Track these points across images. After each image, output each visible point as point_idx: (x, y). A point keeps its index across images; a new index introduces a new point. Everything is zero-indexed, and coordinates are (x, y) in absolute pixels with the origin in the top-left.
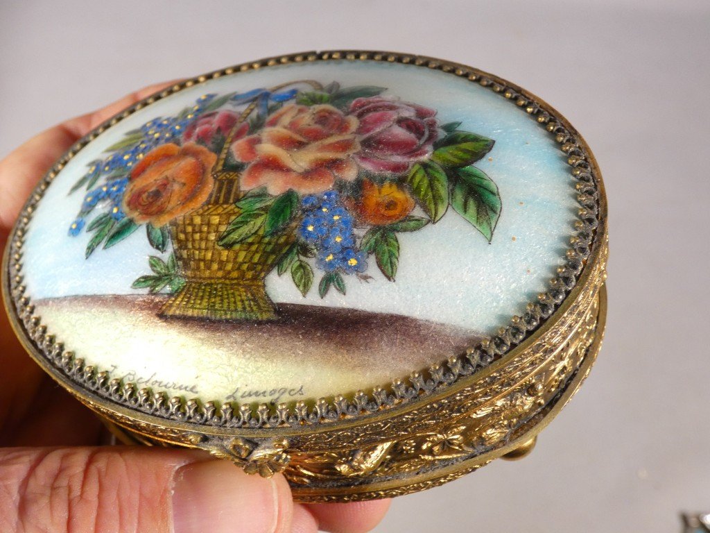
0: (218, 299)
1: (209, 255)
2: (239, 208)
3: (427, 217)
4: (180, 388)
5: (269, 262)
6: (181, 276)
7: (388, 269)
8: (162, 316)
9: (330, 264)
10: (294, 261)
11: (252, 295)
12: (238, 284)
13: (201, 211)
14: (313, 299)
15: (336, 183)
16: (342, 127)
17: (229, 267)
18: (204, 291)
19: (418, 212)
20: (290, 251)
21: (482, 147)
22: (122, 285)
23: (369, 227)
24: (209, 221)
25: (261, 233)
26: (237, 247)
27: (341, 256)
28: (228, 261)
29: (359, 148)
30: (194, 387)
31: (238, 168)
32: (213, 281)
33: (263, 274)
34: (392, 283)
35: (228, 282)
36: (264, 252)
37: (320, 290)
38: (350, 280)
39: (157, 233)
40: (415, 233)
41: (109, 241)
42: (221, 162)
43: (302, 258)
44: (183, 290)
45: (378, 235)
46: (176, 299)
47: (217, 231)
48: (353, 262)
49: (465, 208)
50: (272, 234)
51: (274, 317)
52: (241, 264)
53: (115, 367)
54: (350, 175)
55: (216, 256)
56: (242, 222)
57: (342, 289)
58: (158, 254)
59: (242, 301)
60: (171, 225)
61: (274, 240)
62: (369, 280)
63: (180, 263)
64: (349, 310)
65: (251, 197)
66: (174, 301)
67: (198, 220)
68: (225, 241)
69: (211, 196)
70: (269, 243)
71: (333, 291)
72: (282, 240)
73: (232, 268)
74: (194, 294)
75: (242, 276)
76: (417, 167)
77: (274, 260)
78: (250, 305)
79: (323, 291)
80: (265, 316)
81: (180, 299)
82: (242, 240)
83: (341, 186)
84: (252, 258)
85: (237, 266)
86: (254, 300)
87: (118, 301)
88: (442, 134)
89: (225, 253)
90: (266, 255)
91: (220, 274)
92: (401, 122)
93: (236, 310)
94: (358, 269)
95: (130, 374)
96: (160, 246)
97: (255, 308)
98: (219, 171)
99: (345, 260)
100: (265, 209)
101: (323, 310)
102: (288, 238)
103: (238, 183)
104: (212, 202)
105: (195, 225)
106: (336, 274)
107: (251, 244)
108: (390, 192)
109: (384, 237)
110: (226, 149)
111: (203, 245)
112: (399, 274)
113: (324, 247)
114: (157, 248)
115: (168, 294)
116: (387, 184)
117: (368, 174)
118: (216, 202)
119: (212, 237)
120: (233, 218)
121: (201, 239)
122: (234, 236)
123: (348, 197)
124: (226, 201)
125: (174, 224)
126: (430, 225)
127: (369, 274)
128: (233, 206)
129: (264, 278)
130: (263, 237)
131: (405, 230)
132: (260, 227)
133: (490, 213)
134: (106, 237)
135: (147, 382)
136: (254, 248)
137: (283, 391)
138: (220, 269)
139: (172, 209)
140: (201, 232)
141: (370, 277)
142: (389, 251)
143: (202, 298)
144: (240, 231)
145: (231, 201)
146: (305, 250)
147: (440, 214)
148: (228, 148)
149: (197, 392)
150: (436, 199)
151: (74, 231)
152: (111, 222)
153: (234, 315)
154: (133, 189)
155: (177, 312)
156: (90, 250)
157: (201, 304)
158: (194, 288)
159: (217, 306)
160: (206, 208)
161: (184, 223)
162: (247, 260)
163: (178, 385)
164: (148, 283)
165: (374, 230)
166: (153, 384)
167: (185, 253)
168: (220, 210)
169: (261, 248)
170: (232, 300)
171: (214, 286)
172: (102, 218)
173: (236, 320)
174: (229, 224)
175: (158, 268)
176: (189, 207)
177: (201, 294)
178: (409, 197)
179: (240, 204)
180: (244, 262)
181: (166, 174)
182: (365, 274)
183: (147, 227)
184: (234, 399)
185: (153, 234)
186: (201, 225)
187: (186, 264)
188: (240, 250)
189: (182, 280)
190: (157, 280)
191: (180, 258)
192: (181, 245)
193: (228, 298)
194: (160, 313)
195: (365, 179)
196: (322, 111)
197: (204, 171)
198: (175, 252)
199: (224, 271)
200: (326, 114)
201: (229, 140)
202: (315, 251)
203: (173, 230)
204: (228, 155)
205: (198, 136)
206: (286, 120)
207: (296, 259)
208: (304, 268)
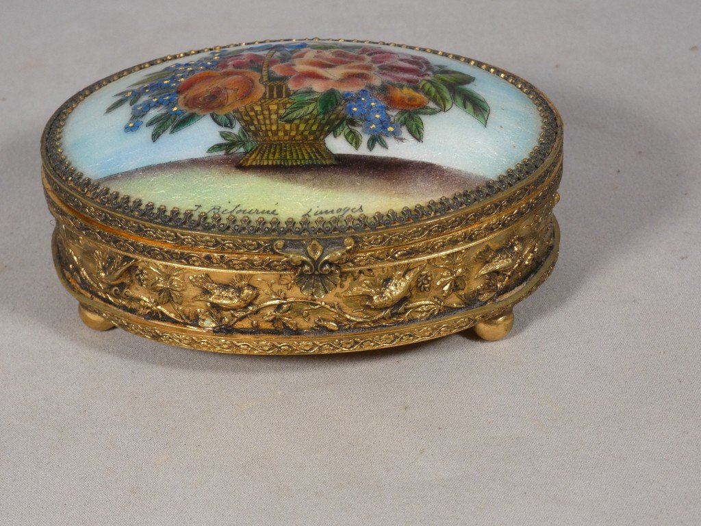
0: (288, 153)
1: (274, 128)
2: (292, 99)
3: (439, 108)
4: (263, 212)
5: (326, 129)
6: (253, 141)
7: (417, 134)
8: (241, 167)
9: (374, 130)
11: (316, 149)
12: (303, 143)
13: (259, 103)
14: (363, 151)
15: (366, 86)
16: (359, 59)
17: (293, 133)
18: (275, 148)
19: (431, 105)
20: (341, 123)
21: (467, 79)
22: (200, 152)
23: (398, 111)
24: (269, 108)
25: (315, 112)
26: (297, 122)
27: (381, 125)
28: (291, 130)
29: (377, 70)
30: (275, 211)
31: (284, 79)
32: (281, 142)
33: (322, 137)
34: (420, 144)
35: (294, 142)
36: (320, 124)
37: (368, 146)
38: (390, 141)
39: (223, 118)
40: (432, 116)
41: (174, 128)
42: (266, 77)
43: (350, 127)
44: (256, 149)
45: (406, 115)
46: (251, 155)
47: (277, 113)
48: (391, 129)
49: (465, 106)
50: (325, 114)
51: (334, 162)
52: (303, 131)
53: (200, 206)
54: (377, 81)
55: (280, 128)
56: (298, 107)
57: (384, 146)
58: (228, 130)
59: (308, 153)
60: (234, 112)
61: (327, 117)
62: (404, 141)
63: (250, 134)
64: (392, 159)
65: (301, 93)
66: (250, 157)
67: (258, 108)
68: (286, 118)
69: (265, 94)
70: (323, 119)
71: (378, 147)
72: (333, 117)
73: (296, 133)
74: (267, 151)
75: (306, 138)
76: (424, 82)
77: (329, 128)
78: (315, 156)
79: (371, 146)
80: (328, 163)
81: (253, 156)
82: (300, 118)
83: (371, 88)
84: (311, 128)
85: (300, 133)
86: (318, 152)
87: (194, 163)
88: (436, 69)
89: (288, 127)
90: (322, 126)
91: (287, 138)
92: (403, 60)
93: (304, 159)
94: (395, 135)
95: (214, 209)
96: (229, 125)
97: (319, 157)
98: (266, 81)
99: (384, 128)
100: (315, 100)
101: (372, 158)
102: (338, 115)
103: (287, 87)
104: (267, 97)
105: (257, 111)
106: (379, 137)
107: (308, 120)
108: (407, 92)
109: (411, 117)
110: (265, 70)
111: (268, 122)
112: (425, 139)
113: (367, 120)
114: (226, 126)
115: (243, 153)
116: (405, 88)
117: (390, 83)
118: (271, 97)
119: (274, 117)
120: (288, 106)
121: (265, 119)
122: (295, 115)
123: (378, 94)
124: (280, 97)
125: (237, 111)
126: (442, 113)
127: (404, 137)
128: (287, 99)
129: (323, 139)
130: (317, 115)
131: (425, 114)
132: (314, 110)
133: (483, 112)
134: (171, 127)
135: (231, 212)
136: (311, 122)
137: (346, 210)
138: (285, 135)
139: (232, 103)
140: (263, 114)
141: (405, 139)
142: (416, 124)
143: (274, 153)
144: (298, 112)
145: (284, 96)
146: (352, 122)
147: (448, 107)
148: (268, 70)
149: (277, 214)
150: (444, 99)
151: (131, 128)
152: (173, 117)
153: (303, 162)
154: (185, 98)
155: (254, 163)
156: (155, 137)
157: (274, 157)
158: (266, 147)
159: (288, 157)
160: (263, 101)
161: (246, 110)
162: (307, 128)
163: (260, 211)
164: (223, 148)
165: (402, 112)
166: (237, 213)
167: (252, 128)
168: (276, 101)
169: (318, 121)
170: (299, 153)
171: (283, 145)
172: (160, 117)
173: (305, 165)
174: (286, 108)
175: (231, 138)
176: (248, 102)
177: (272, 150)
178: (423, 96)
179: (293, 97)
180: (305, 130)
181: (215, 85)
182: (400, 137)
183: (212, 116)
184: (309, 216)
185: (219, 119)
186: (262, 111)
187: (255, 134)
188: (300, 123)
189: (254, 143)
190: (232, 145)
191: (249, 130)
192: (248, 123)
193: (297, 152)
194: (238, 165)
195: (388, 85)
196: (338, 51)
197: (253, 81)
198: (243, 127)
199: (290, 136)
200: (343, 53)
201: (265, 66)
202: (361, 123)
203: (238, 115)
204: (270, 73)
205: (234, 66)
206: (310, 55)
207: (346, 128)
208: (354, 133)
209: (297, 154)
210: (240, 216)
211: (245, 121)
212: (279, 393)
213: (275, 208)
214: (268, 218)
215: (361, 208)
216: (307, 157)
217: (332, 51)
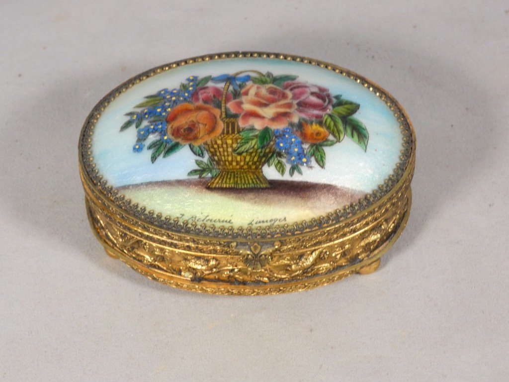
0: (239, 179)
1: (230, 159)
2: (241, 136)
3: (336, 140)
4: (223, 221)
5: (263, 160)
6: (216, 169)
7: (321, 162)
8: (209, 188)
9: (294, 161)
11: (257, 176)
12: (249, 171)
13: (220, 138)
14: (287, 177)
15: (289, 124)
16: (284, 96)
17: (242, 163)
18: (231, 175)
19: (331, 137)
20: (272, 155)
21: (354, 108)
22: (183, 175)
23: (309, 144)
24: (226, 142)
25: (256, 147)
26: (244, 154)
27: (298, 157)
28: (241, 161)
29: (296, 107)
30: (230, 221)
31: (235, 116)
32: (235, 170)
33: (260, 167)
34: (323, 170)
35: (243, 170)
36: (259, 156)
37: (290, 173)
39: (197, 149)
40: (331, 147)
41: (166, 154)
42: (224, 113)
43: (279, 159)
44: (219, 174)
45: (314, 147)
46: (215, 179)
47: (232, 147)
48: (304, 160)
49: (353, 136)
50: (262, 148)
51: (268, 186)
53: (183, 215)
54: (295, 120)
55: (234, 159)
56: (245, 142)
57: (300, 172)
58: (200, 159)
59: (252, 179)
60: (204, 144)
61: (263, 151)
63: (215, 163)
64: (305, 182)
65: (247, 130)
66: (215, 181)
67: (219, 142)
68: (238, 151)
69: (224, 130)
70: (261, 152)
71: (296, 172)
72: (267, 150)
73: (244, 164)
74: (225, 176)
75: (250, 167)
76: (327, 116)
77: (265, 160)
78: (256, 181)
79: (292, 174)
80: (264, 186)
81: (217, 180)
82: (247, 151)
83: (292, 125)
84: (253, 159)
85: (246, 163)
86: (258, 178)
87: (179, 183)
88: (334, 101)
89: (239, 158)
90: (260, 158)
91: (238, 167)
92: (313, 94)
93: (249, 183)
94: (307, 164)
95: (192, 217)
96: (201, 155)
98: (224, 118)
99: (300, 159)
100: (256, 136)
101: (292, 182)
102: (270, 150)
103: (238, 124)
104: (225, 133)
105: (219, 144)
106: (297, 166)
107: (251, 153)
108: (315, 128)
109: (317, 149)
110: (223, 106)
111: (226, 154)
112: (327, 165)
113: (290, 153)
114: (199, 155)
115: (211, 178)
116: (314, 124)
117: (304, 119)
118: (228, 133)
119: (230, 150)
120: (239, 141)
121: (224, 151)
122: (242, 149)
123: (297, 131)
124: (233, 133)
125: (206, 144)
126: (338, 144)
127: (313, 165)
128: (238, 135)
129: (261, 169)
130: (258, 149)
131: (327, 145)
132: (255, 145)
133: (364, 139)
134: (163, 152)
135: (203, 221)
136: (253, 154)
137: (276, 220)
138: (237, 165)
139: (203, 136)
140: (223, 147)
141: (313, 167)
142: (321, 155)
143: (230, 179)
144: (245, 147)
145: (236, 132)
146: (280, 155)
147: (341, 138)
148: (225, 106)
149: (232, 223)
150: (339, 131)
151: (138, 149)
152: (164, 144)
153: (248, 186)
154: (172, 127)
155: (217, 186)
156: (154, 159)
157: (230, 181)
158: (225, 174)
159: (239, 182)
160: (222, 136)
161: (212, 143)
162: (251, 160)
163: (221, 220)
164: (197, 173)
165: (312, 146)
166: (207, 221)
167: (216, 158)
168: (231, 137)
169: (258, 154)
170: (246, 178)
171: (236, 172)
172: (156, 142)
173: (250, 188)
174: (237, 143)
175: (202, 166)
176: (213, 136)
177: (229, 177)
178: (326, 130)
179: (242, 134)
180: (249, 161)
181: (191, 119)
182: (310, 165)
183: (190, 146)
184: (252, 225)
185: (195, 149)
186: (222, 144)
187: (218, 163)
188: (247, 155)
189: (217, 171)
190: (203, 171)
191: (214, 160)
192: (213, 154)
193: (244, 178)
194: (208, 186)
195: (303, 122)
196: (270, 87)
197: (215, 118)
198: (210, 157)
199: (240, 166)
200: (274, 90)
201: (223, 102)
202: (285, 155)
203: (206, 147)
204: (227, 110)
205: (203, 100)
206: (252, 92)
207: (276, 159)
208: (281, 163)
209: (245, 180)
210: (209, 223)
211: (211, 152)
212: (232, 315)
213: (231, 218)
214: (227, 225)
215: (285, 218)
216: (250, 182)
217: (267, 88)
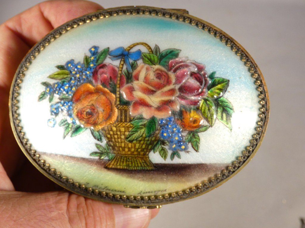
0: (130, 163)
1: (123, 145)
2: (132, 124)
3: (209, 125)
6: (112, 153)
7: (196, 148)
8: (107, 168)
9: (175, 149)
10: (159, 147)
11: (144, 161)
12: (138, 157)
13: (115, 125)
14: (168, 161)
15: (172, 112)
16: (168, 82)
18: (124, 159)
19: (205, 123)
20: (157, 143)
21: (224, 84)
22: (87, 156)
23: (187, 132)
24: (120, 130)
25: (144, 135)
26: (135, 142)
27: (178, 145)
28: (132, 148)
29: (178, 93)
32: (127, 156)
33: (147, 153)
34: (198, 153)
35: (133, 156)
36: (146, 144)
37: (171, 158)
38: (182, 153)
39: (96, 134)
40: (205, 132)
41: (72, 134)
42: (118, 99)
43: (163, 146)
44: (114, 158)
45: (191, 134)
47: (124, 135)
48: (183, 147)
49: (222, 118)
50: (149, 137)
51: (153, 168)
52: (138, 149)
53: (88, 184)
54: (177, 108)
55: (126, 146)
56: (135, 131)
57: (179, 157)
58: (99, 142)
59: (140, 163)
60: (102, 130)
61: (150, 139)
62: (189, 153)
63: (111, 148)
64: (183, 164)
65: (137, 119)
66: (111, 163)
67: (114, 129)
68: (129, 139)
69: (118, 117)
70: (148, 140)
71: (176, 158)
72: (153, 139)
73: (134, 150)
74: (119, 160)
75: (139, 154)
76: (203, 101)
77: (151, 147)
78: (144, 165)
80: (150, 168)
81: (113, 162)
82: (136, 140)
83: (174, 114)
84: (142, 147)
85: (136, 150)
86: (145, 163)
87: (83, 159)
88: (209, 81)
89: (130, 145)
90: (147, 145)
91: (129, 153)
92: (193, 74)
93: (138, 166)
94: (185, 150)
95: (95, 186)
96: (100, 139)
97: (146, 165)
98: (118, 105)
99: (180, 146)
100: (144, 125)
101: (173, 165)
102: (156, 138)
103: (129, 112)
104: (119, 121)
105: (114, 131)
106: (177, 152)
107: (140, 141)
108: (193, 115)
109: (194, 135)
110: (118, 91)
111: (119, 140)
112: (200, 149)
113: (171, 142)
114: (98, 140)
115: (108, 160)
116: (192, 111)
117: (184, 107)
118: (121, 121)
119: (123, 137)
120: (130, 129)
121: (118, 138)
122: (133, 137)
123: (178, 119)
124: (126, 121)
126: (210, 128)
127: (189, 150)
128: (129, 123)
129: (148, 155)
130: (145, 138)
131: (201, 131)
132: (143, 134)
134: (70, 132)
135: (103, 189)
136: (142, 142)
137: (159, 191)
138: (129, 151)
139: (101, 122)
140: (117, 134)
141: (190, 152)
142: (196, 141)
143: (123, 162)
144: (135, 135)
145: (128, 121)
146: (163, 143)
147: (213, 123)
148: (119, 91)
149: (125, 193)
150: (212, 116)
153: (138, 168)
154: (77, 109)
155: (113, 167)
157: (123, 164)
158: (119, 158)
159: (130, 165)
160: (117, 123)
161: (108, 129)
162: (140, 147)
163: (117, 190)
164: (97, 155)
165: (189, 133)
167: (112, 144)
168: (124, 125)
169: (145, 142)
170: (136, 163)
171: (127, 158)
172: (65, 121)
173: (139, 170)
174: (129, 132)
175: (101, 149)
176: (109, 123)
177: (122, 160)
179: (133, 122)
180: (139, 148)
181: (92, 102)
182: (187, 150)
183: (91, 130)
184: (140, 194)
185: (94, 134)
186: (117, 131)
187: (114, 149)
188: (136, 143)
189: (113, 155)
190: (101, 154)
191: (110, 145)
192: (109, 140)
193: (134, 162)
194: (105, 167)
195: (183, 109)
196: (157, 70)
197: (111, 104)
198: (107, 143)
199: (131, 151)
200: (160, 72)
201: (118, 86)
202: (168, 143)
203: (104, 132)
204: (121, 95)
205: (101, 82)
206: (142, 76)
207: (160, 146)
208: (164, 150)
209: (135, 164)
213: (125, 190)
214: (122, 194)
216: (139, 165)
217: (154, 70)
